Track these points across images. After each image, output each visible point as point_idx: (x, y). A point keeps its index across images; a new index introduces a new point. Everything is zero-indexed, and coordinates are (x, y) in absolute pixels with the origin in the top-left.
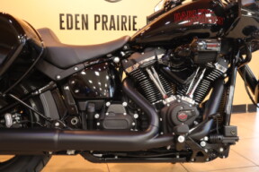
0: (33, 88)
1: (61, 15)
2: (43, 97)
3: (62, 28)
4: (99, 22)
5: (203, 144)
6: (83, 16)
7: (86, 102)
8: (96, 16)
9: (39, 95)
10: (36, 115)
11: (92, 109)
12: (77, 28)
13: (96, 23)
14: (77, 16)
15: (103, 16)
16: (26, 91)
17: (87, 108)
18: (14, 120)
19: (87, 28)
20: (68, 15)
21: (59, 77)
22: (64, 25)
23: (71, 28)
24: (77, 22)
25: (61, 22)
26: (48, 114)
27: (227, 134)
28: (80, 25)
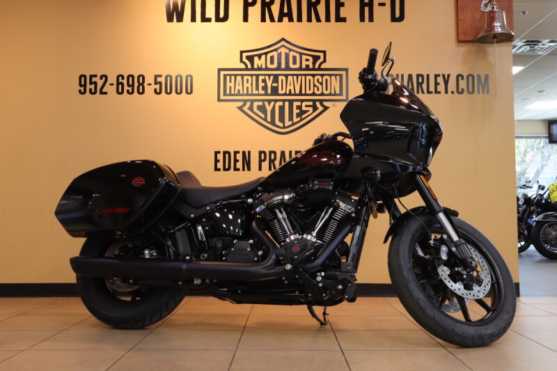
0: (170, 227)
1: (217, 153)
2: (178, 235)
3: (216, 169)
4: (265, 160)
5: (319, 279)
6: (244, 153)
7: (215, 239)
8: (260, 153)
9: (174, 233)
10: (171, 250)
11: (220, 245)
12: (236, 169)
13: (261, 161)
14: (236, 153)
15: (270, 152)
16: (164, 230)
17: (215, 244)
18: (152, 255)
19: (249, 169)
20: (225, 153)
21: (192, 216)
22: (220, 165)
23: (229, 169)
24: (236, 161)
25: (217, 161)
26: (181, 250)
27: (342, 270)
28: (239, 165)
